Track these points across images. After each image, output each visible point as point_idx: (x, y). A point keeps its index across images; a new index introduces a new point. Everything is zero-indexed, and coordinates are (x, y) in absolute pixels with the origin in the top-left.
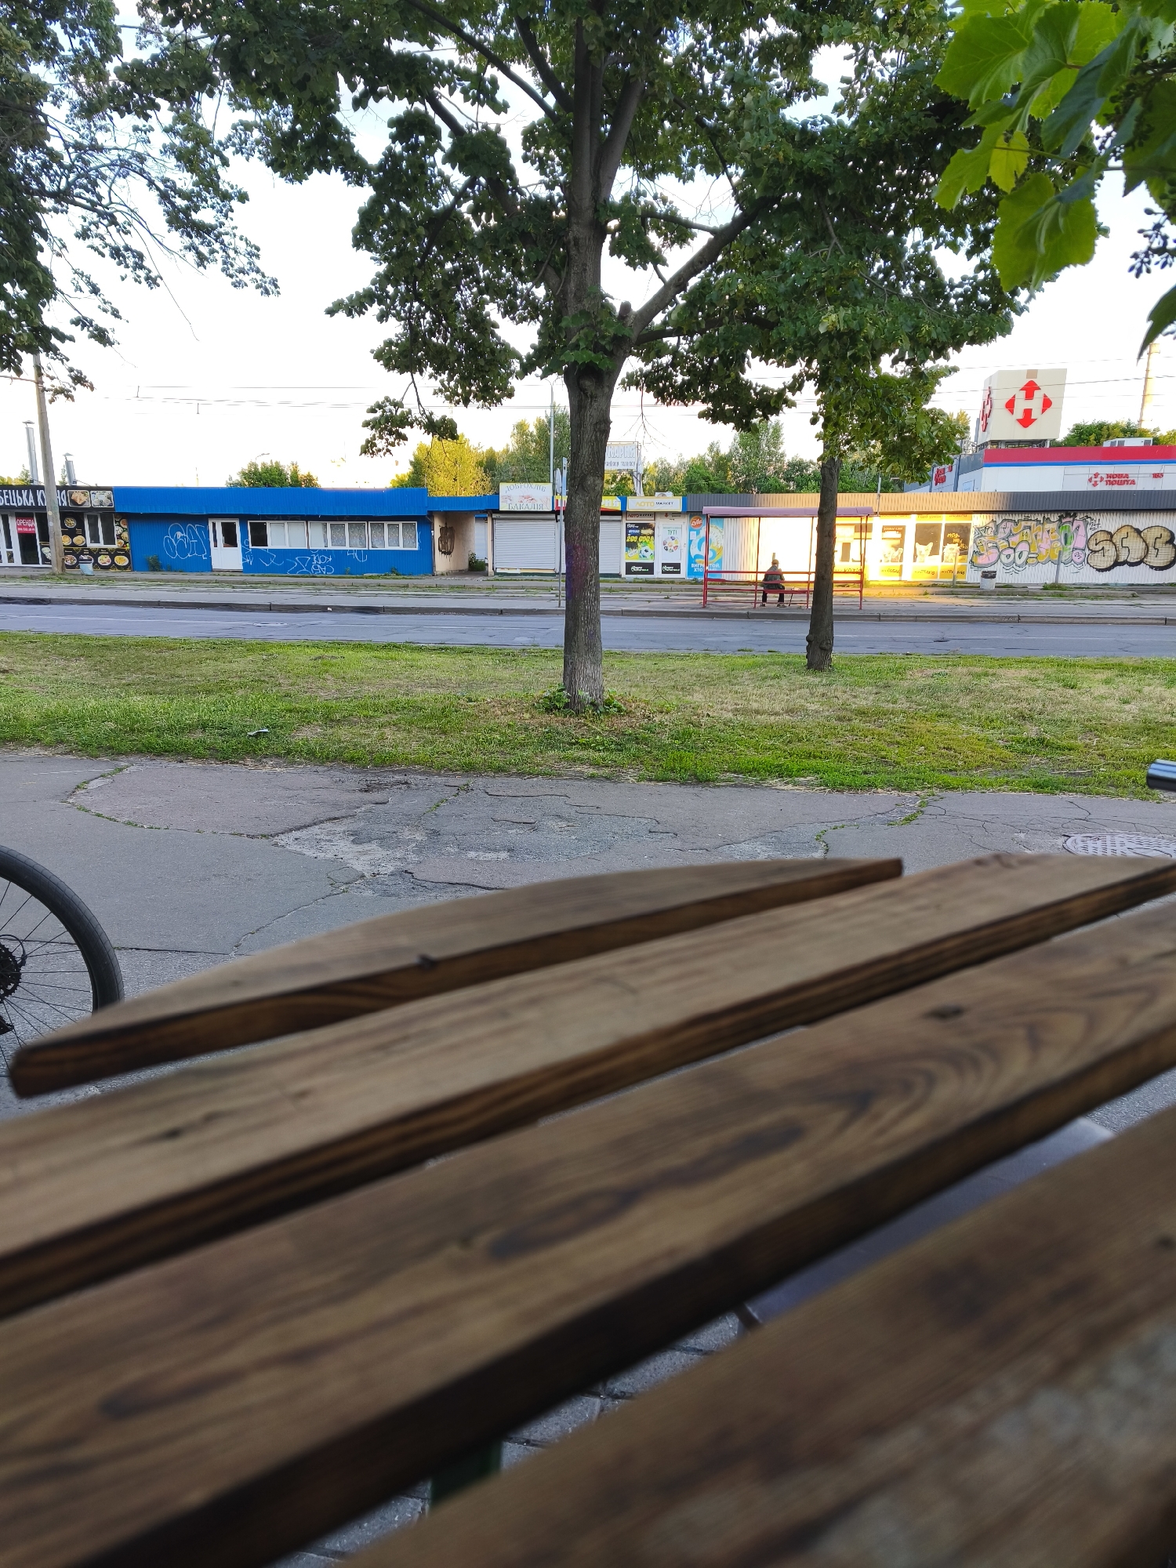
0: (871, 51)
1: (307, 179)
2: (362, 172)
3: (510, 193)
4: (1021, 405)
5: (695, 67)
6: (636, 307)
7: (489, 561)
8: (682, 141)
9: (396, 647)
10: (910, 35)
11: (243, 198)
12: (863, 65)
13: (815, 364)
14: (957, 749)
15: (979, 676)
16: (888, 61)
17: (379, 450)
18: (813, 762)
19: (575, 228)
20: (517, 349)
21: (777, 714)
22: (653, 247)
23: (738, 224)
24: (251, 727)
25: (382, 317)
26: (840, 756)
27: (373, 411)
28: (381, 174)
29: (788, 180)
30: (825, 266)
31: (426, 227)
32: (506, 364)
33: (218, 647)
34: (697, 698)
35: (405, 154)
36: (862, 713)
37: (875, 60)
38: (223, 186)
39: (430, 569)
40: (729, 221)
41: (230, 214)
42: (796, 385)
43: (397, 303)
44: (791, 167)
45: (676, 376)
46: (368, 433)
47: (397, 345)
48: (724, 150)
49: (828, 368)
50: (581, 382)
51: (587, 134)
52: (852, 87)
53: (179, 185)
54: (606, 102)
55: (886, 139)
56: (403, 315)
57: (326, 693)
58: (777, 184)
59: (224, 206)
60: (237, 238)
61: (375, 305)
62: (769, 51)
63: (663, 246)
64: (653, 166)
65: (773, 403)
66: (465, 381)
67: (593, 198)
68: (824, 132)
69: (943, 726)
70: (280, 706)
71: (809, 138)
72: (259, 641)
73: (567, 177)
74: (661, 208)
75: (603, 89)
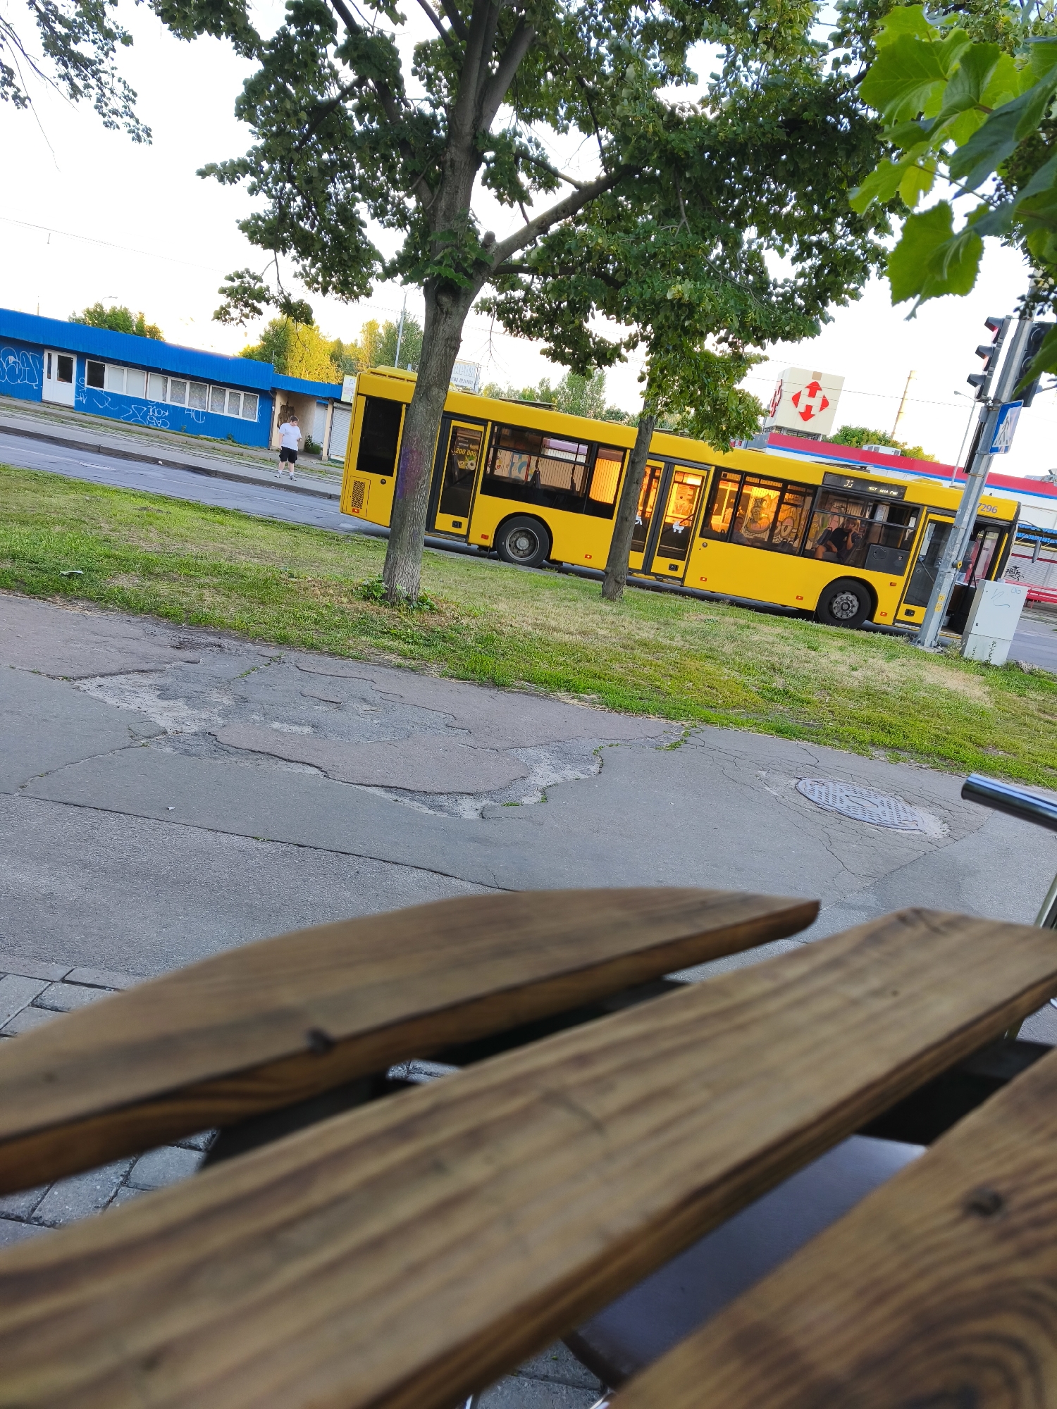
0: (740, 56)
1: (195, 38)
2: (252, 45)
3: (396, 101)
4: (805, 400)
5: (585, 29)
6: (500, 239)
7: (325, 447)
8: (562, 95)
9: (224, 512)
10: (775, 49)
11: (127, 40)
12: (731, 67)
13: (649, 328)
14: (719, 689)
15: (742, 627)
16: (753, 69)
17: (232, 319)
18: (598, 682)
19: (453, 149)
20: (381, 252)
21: (571, 633)
22: (523, 186)
23: (601, 185)
24: (65, 567)
25: (253, 190)
26: (620, 680)
27: (232, 279)
28: (273, 51)
29: (652, 154)
30: (673, 240)
31: (309, 114)
32: (368, 264)
33: (40, 479)
34: (502, 607)
35: (299, 38)
36: (644, 644)
37: (742, 66)
38: (108, 24)
39: (266, 442)
40: (593, 180)
41: (111, 53)
42: (632, 344)
43: (270, 180)
44: (657, 143)
45: (526, 311)
46: (224, 300)
47: (264, 221)
48: (599, 113)
49: (661, 335)
50: (439, 297)
51: (477, 65)
52: (718, 85)
53: (61, 11)
54: (498, 39)
55: (742, 138)
56: (274, 193)
57: (147, 544)
58: (642, 156)
59: (106, 44)
60: (116, 79)
61: (248, 176)
62: (651, 32)
63: (531, 188)
64: (532, 111)
65: (607, 355)
66: (326, 270)
67: (474, 125)
68: (689, 120)
69: (709, 666)
70: (100, 549)
71: (675, 121)
72: (83, 481)
73: (451, 101)
74: (534, 152)
75: (497, 27)
